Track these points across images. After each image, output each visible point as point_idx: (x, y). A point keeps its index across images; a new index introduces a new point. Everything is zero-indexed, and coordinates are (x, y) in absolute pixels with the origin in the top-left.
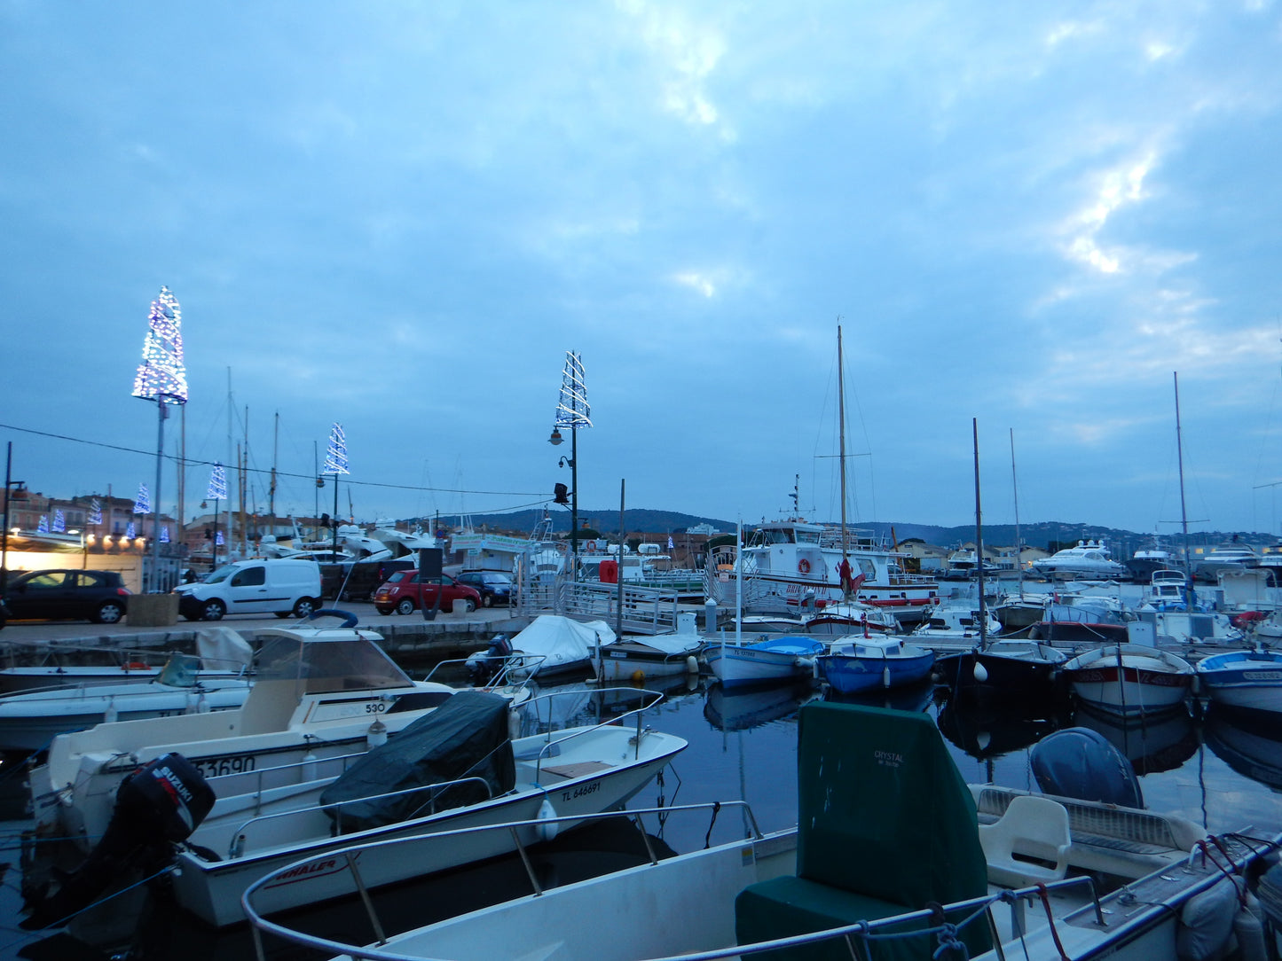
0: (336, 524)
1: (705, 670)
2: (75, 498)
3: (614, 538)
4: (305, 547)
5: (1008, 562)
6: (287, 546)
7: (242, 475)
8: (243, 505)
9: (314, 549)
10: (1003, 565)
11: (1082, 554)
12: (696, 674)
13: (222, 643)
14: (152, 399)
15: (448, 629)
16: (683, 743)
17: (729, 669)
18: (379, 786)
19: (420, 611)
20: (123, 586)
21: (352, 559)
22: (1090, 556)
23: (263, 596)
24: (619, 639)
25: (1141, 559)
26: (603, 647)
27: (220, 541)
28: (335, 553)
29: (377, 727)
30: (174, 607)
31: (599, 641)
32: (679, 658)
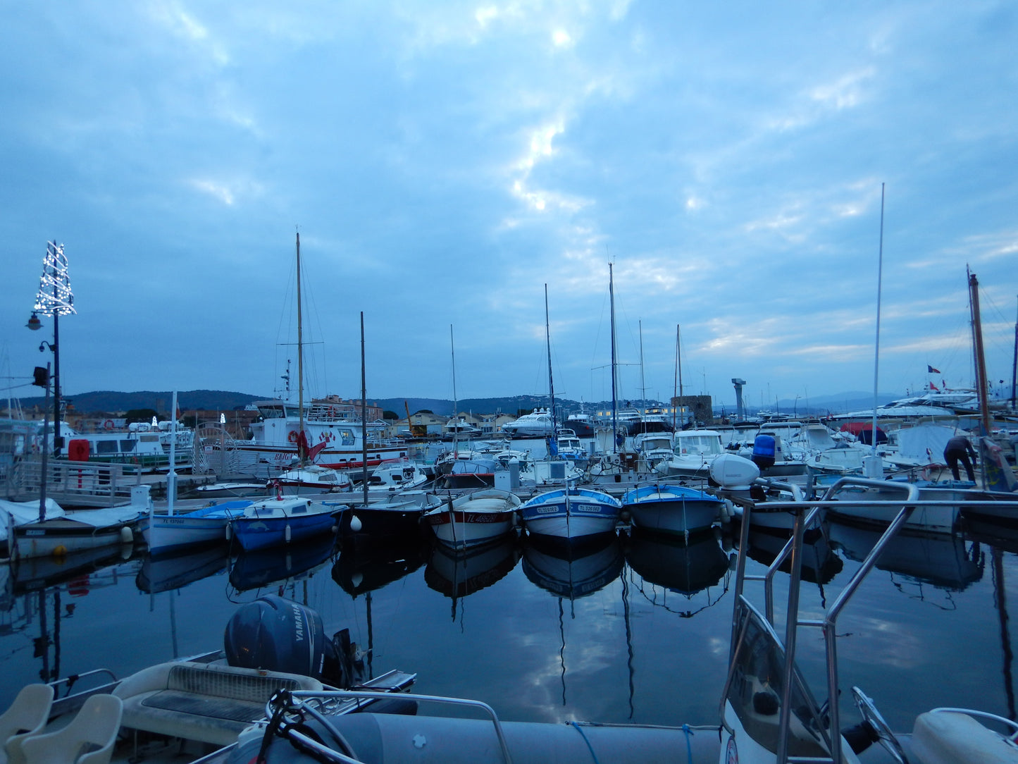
1: (139, 539)
5: (489, 426)
10: (485, 428)
11: (535, 418)
12: (130, 543)
17: (157, 538)
22: (541, 419)
25: (572, 420)
26: (18, 527)
31: (14, 520)
32: (110, 530)
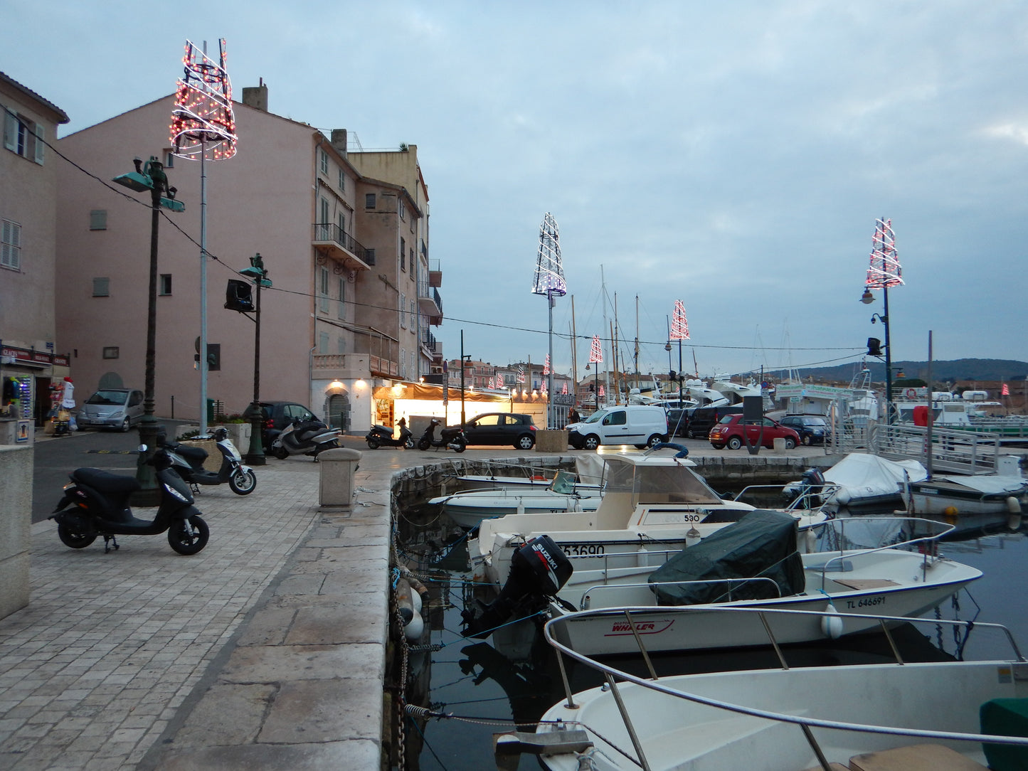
0: (682, 379)
2: (509, 366)
3: (941, 386)
4: (662, 396)
6: (649, 396)
7: (615, 345)
8: (616, 366)
9: (668, 398)
13: (592, 465)
14: (544, 294)
15: (769, 462)
16: (978, 573)
18: (688, 575)
19: (746, 447)
20: (533, 424)
21: (697, 406)
23: (625, 432)
24: (929, 477)
26: (912, 483)
27: (602, 393)
28: (681, 401)
29: (693, 533)
30: (565, 439)
31: (908, 477)
32: (997, 498)
